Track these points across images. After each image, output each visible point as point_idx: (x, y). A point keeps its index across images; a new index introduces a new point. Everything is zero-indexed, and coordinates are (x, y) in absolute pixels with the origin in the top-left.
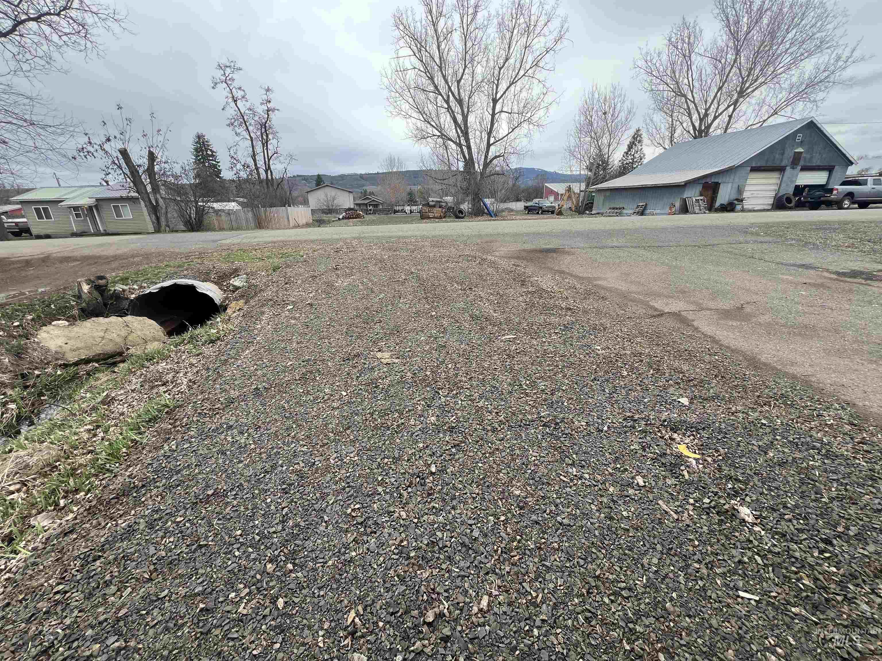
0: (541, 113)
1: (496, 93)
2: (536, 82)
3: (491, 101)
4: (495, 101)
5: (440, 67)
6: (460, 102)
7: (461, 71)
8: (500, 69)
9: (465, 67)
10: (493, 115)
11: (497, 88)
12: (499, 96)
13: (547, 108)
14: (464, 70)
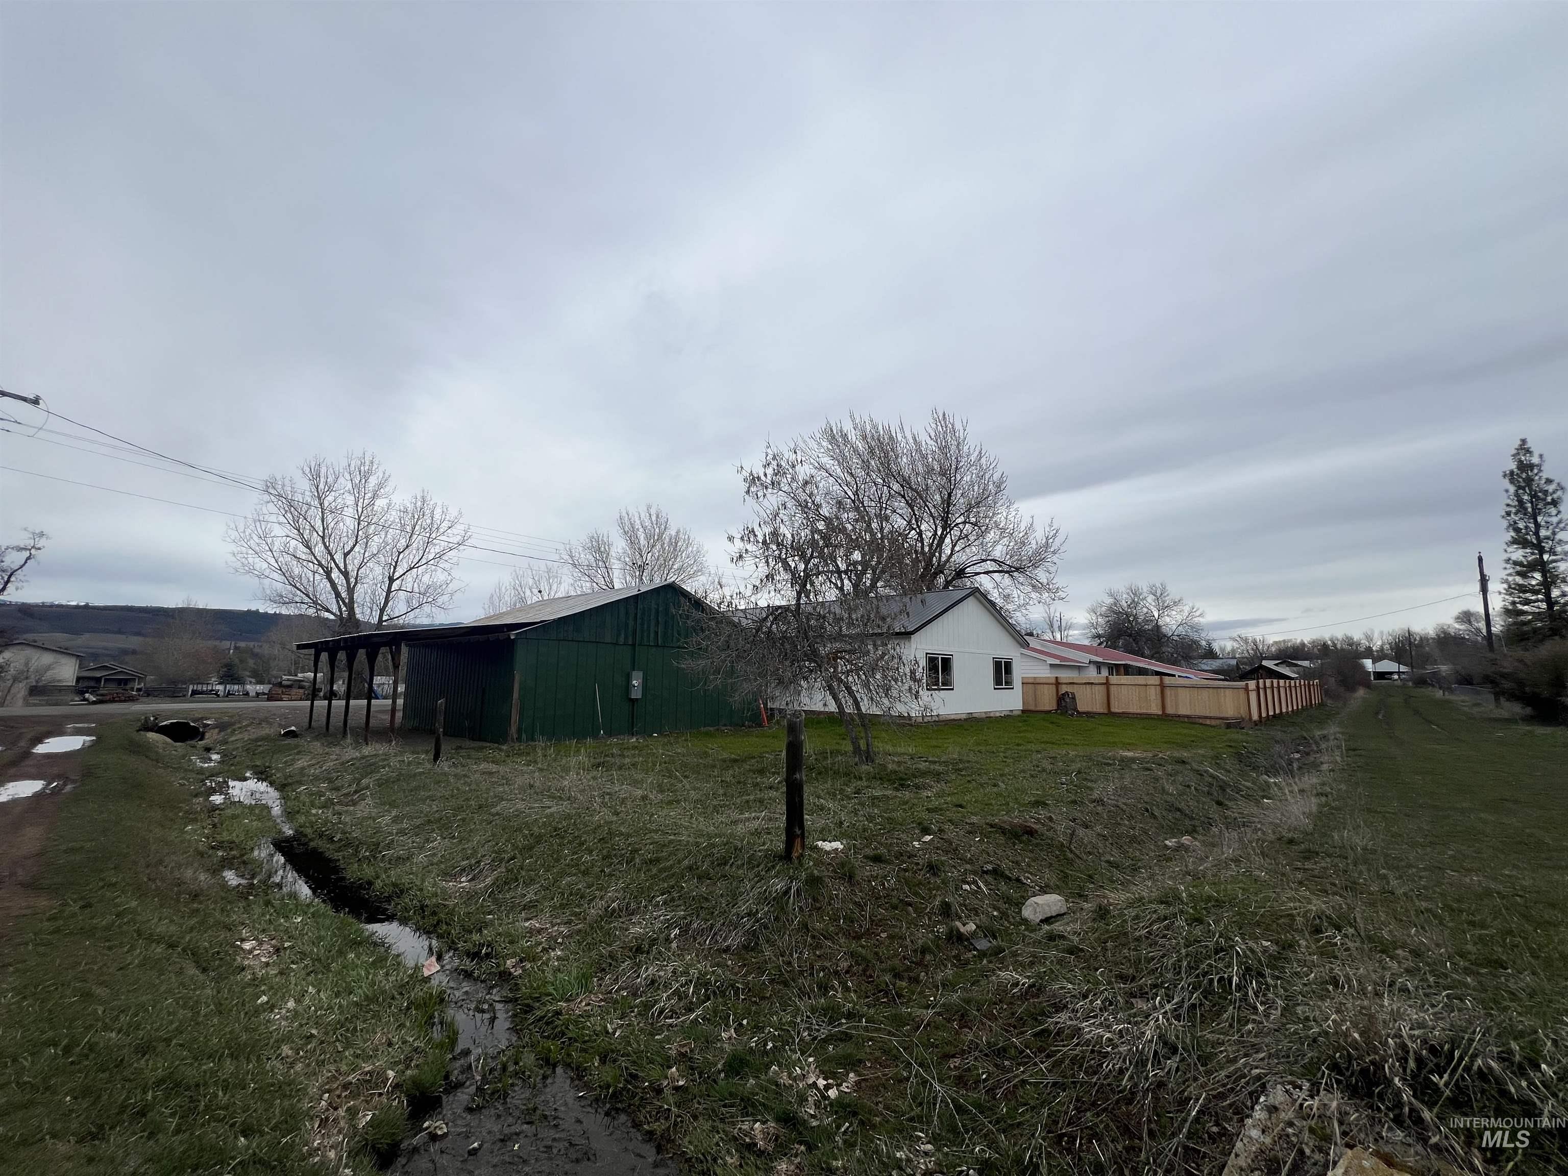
0: (446, 598)
1: (394, 572)
2: (440, 570)
3: (387, 579)
4: (391, 580)
5: (323, 538)
6: (346, 574)
7: (351, 543)
8: (400, 553)
9: (357, 542)
10: (389, 591)
11: (395, 568)
12: (397, 575)
13: (452, 595)
14: (354, 546)
